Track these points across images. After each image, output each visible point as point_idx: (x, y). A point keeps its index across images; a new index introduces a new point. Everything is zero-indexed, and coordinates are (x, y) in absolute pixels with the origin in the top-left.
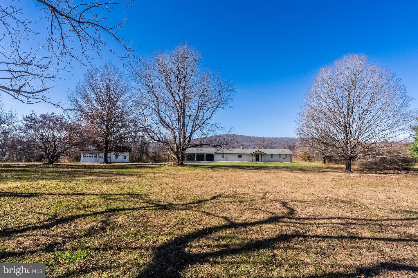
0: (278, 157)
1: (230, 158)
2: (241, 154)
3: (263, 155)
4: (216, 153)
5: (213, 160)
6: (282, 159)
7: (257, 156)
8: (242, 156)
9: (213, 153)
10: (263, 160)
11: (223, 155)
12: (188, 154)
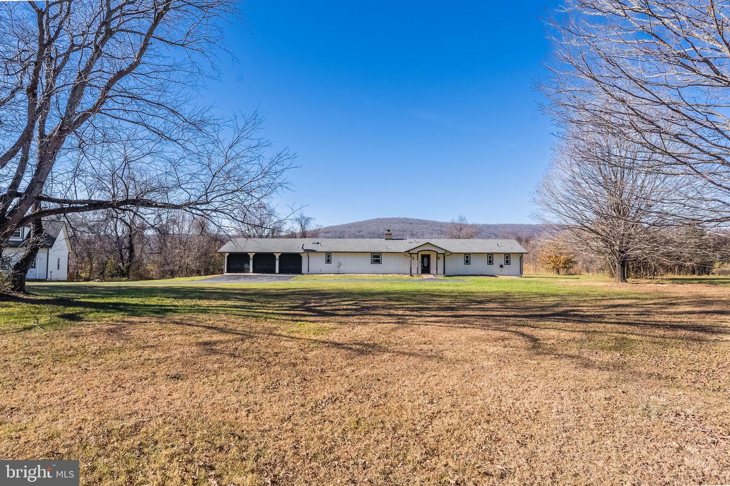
0: (485, 260)
1: (348, 264)
2: (381, 253)
3: (441, 257)
4: (308, 251)
5: (298, 271)
6: (495, 268)
7: (426, 259)
8: (384, 259)
9: (300, 251)
10: (441, 270)
11: (328, 257)
12: (228, 254)
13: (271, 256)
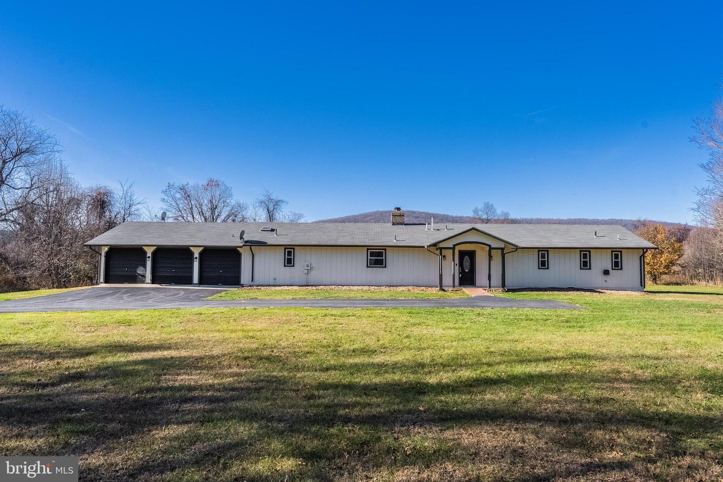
0: (575, 260)
1: (325, 267)
2: (385, 248)
3: (497, 255)
4: (252, 244)
5: (235, 281)
6: (594, 276)
7: (466, 258)
8: (390, 258)
9: (237, 243)
10: (497, 280)
11: (289, 254)
12: (106, 249)
13: (184, 253)
